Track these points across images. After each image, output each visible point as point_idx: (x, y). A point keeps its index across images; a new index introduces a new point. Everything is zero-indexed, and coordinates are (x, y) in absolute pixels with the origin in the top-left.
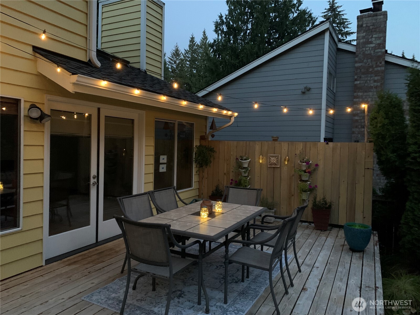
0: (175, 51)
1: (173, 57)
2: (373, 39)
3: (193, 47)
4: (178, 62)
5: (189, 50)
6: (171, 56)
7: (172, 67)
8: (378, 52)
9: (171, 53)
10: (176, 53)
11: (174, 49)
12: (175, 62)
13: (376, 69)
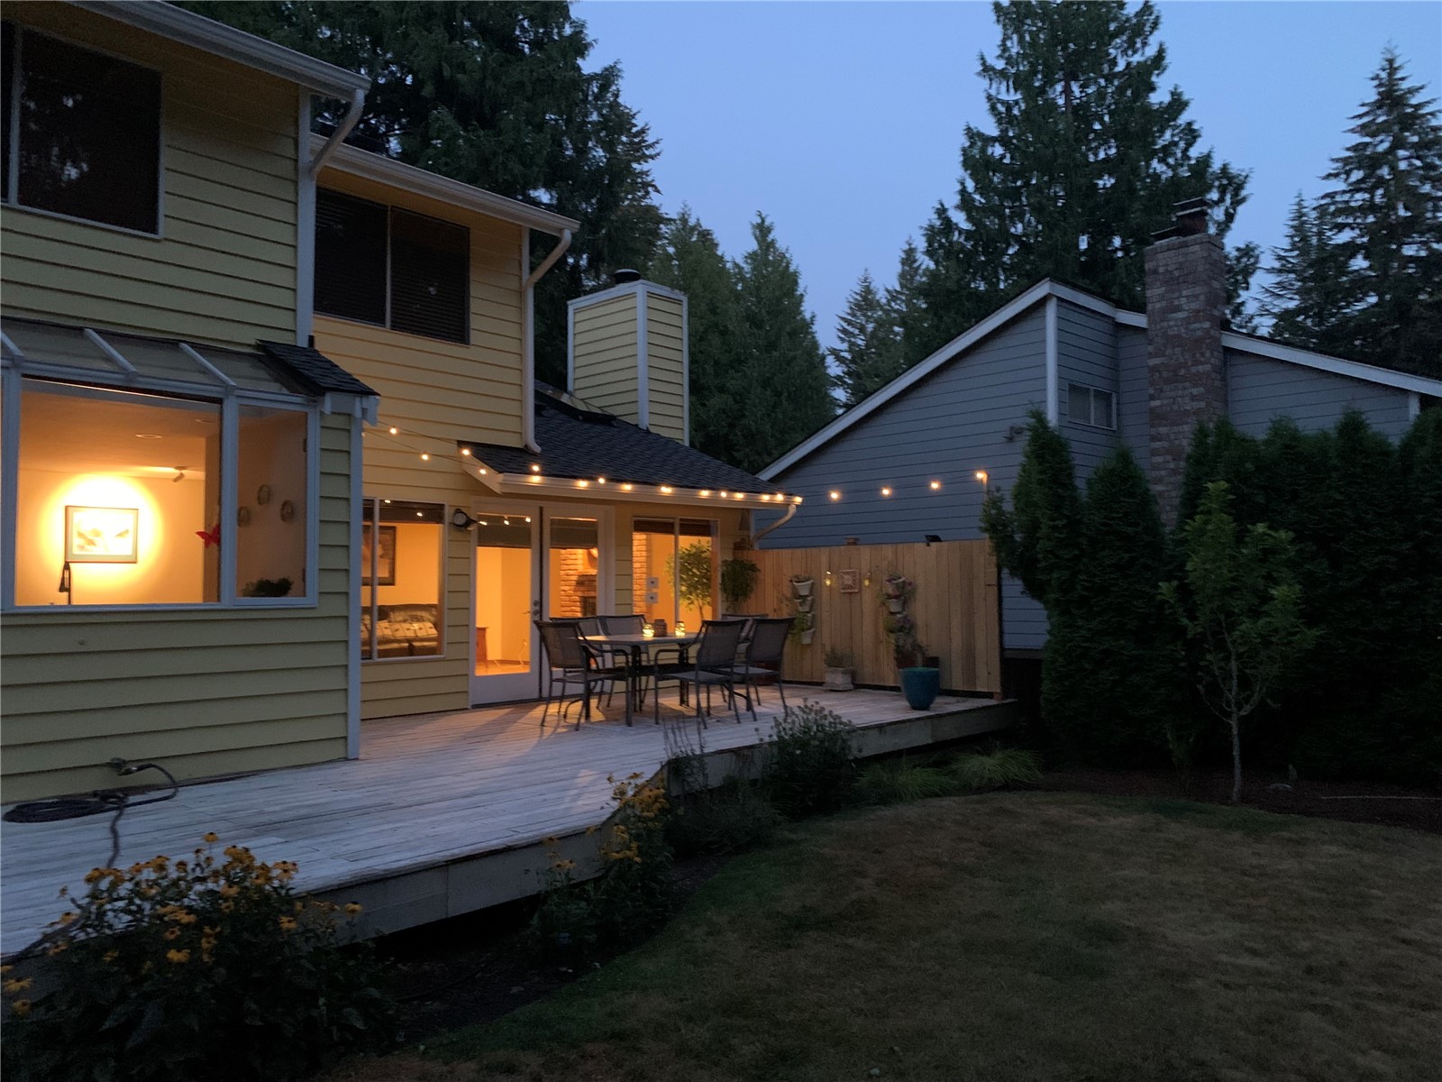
0: (861, 296)
1: (854, 315)
2: (1183, 300)
3: (912, 277)
4: (870, 327)
5: (898, 288)
6: (849, 311)
7: (852, 344)
8: (1194, 330)
9: (848, 304)
10: (865, 301)
11: (858, 289)
12: (862, 329)
13: (1193, 370)
